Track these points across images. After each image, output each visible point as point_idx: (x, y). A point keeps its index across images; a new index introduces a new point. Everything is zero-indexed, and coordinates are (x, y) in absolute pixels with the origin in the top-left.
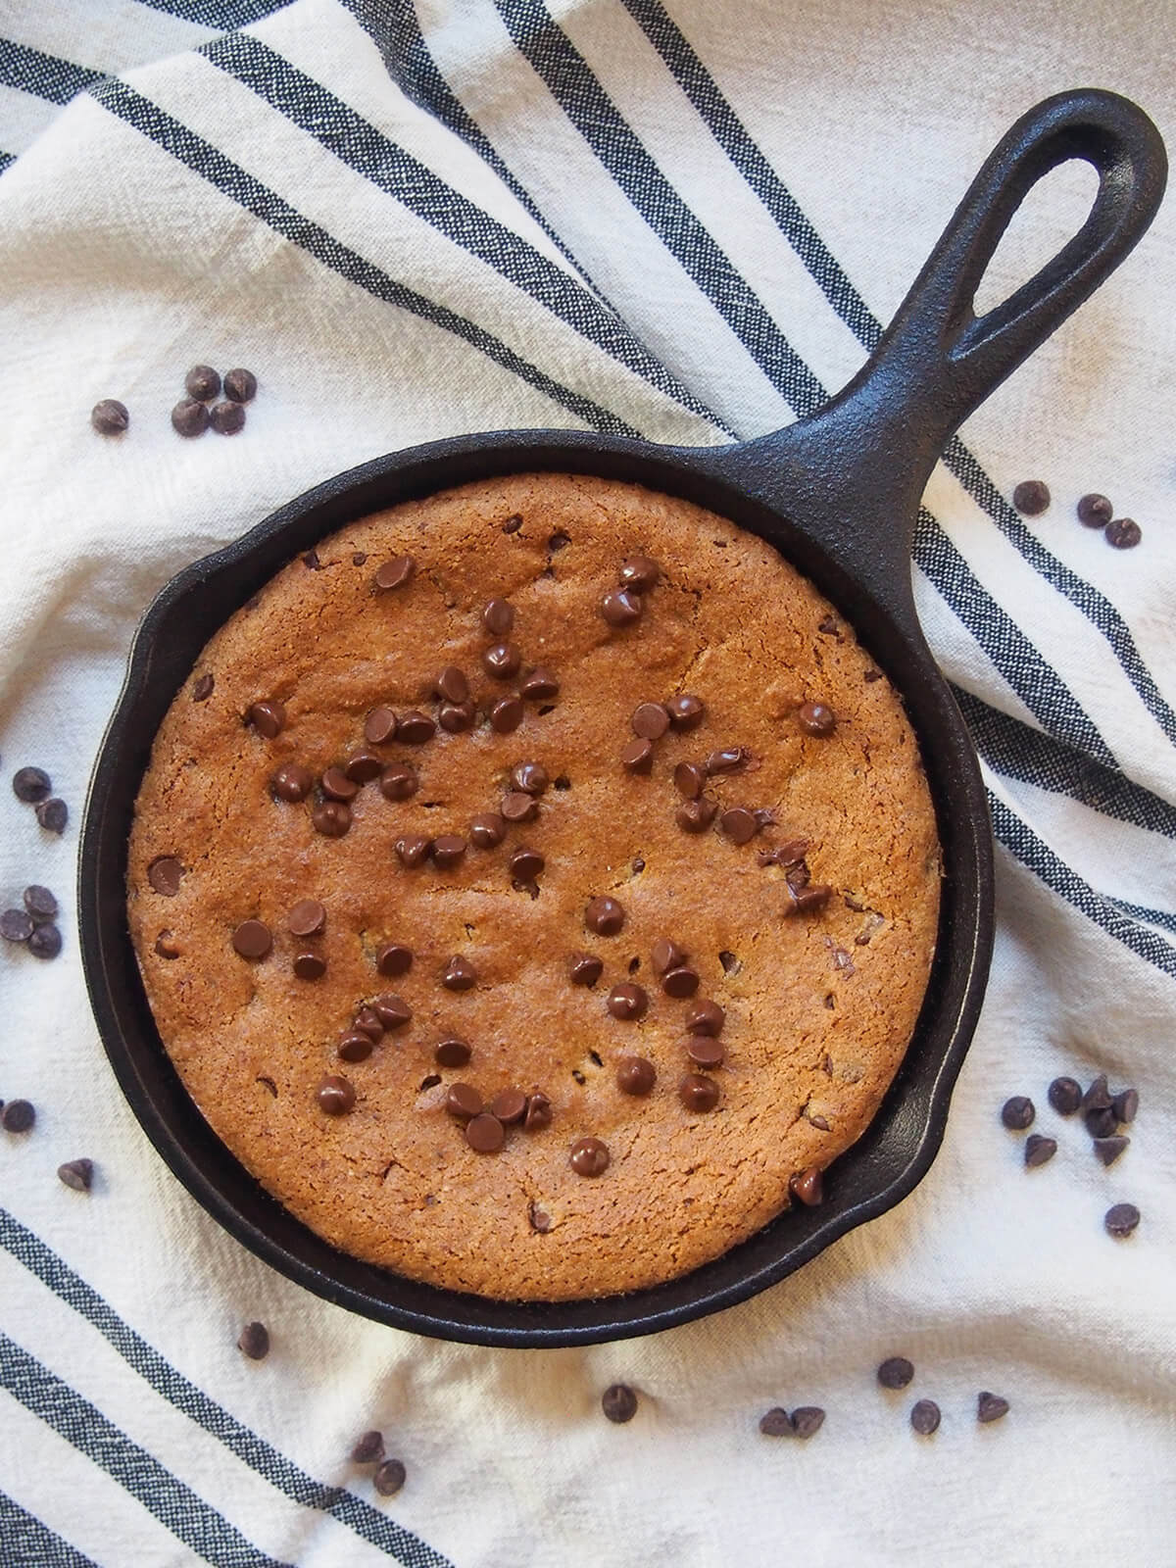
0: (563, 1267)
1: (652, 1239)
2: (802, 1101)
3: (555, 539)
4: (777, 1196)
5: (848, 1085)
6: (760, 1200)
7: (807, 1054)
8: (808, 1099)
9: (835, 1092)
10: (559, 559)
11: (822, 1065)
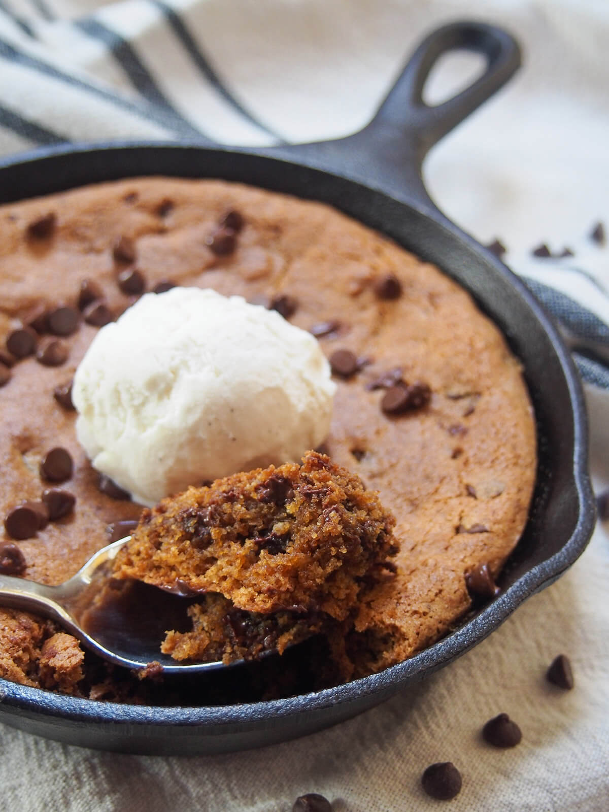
3: (164, 208)
4: (456, 586)
5: (494, 498)
6: (441, 591)
7: (448, 490)
8: (461, 518)
9: (483, 506)
10: (169, 222)
11: (465, 492)
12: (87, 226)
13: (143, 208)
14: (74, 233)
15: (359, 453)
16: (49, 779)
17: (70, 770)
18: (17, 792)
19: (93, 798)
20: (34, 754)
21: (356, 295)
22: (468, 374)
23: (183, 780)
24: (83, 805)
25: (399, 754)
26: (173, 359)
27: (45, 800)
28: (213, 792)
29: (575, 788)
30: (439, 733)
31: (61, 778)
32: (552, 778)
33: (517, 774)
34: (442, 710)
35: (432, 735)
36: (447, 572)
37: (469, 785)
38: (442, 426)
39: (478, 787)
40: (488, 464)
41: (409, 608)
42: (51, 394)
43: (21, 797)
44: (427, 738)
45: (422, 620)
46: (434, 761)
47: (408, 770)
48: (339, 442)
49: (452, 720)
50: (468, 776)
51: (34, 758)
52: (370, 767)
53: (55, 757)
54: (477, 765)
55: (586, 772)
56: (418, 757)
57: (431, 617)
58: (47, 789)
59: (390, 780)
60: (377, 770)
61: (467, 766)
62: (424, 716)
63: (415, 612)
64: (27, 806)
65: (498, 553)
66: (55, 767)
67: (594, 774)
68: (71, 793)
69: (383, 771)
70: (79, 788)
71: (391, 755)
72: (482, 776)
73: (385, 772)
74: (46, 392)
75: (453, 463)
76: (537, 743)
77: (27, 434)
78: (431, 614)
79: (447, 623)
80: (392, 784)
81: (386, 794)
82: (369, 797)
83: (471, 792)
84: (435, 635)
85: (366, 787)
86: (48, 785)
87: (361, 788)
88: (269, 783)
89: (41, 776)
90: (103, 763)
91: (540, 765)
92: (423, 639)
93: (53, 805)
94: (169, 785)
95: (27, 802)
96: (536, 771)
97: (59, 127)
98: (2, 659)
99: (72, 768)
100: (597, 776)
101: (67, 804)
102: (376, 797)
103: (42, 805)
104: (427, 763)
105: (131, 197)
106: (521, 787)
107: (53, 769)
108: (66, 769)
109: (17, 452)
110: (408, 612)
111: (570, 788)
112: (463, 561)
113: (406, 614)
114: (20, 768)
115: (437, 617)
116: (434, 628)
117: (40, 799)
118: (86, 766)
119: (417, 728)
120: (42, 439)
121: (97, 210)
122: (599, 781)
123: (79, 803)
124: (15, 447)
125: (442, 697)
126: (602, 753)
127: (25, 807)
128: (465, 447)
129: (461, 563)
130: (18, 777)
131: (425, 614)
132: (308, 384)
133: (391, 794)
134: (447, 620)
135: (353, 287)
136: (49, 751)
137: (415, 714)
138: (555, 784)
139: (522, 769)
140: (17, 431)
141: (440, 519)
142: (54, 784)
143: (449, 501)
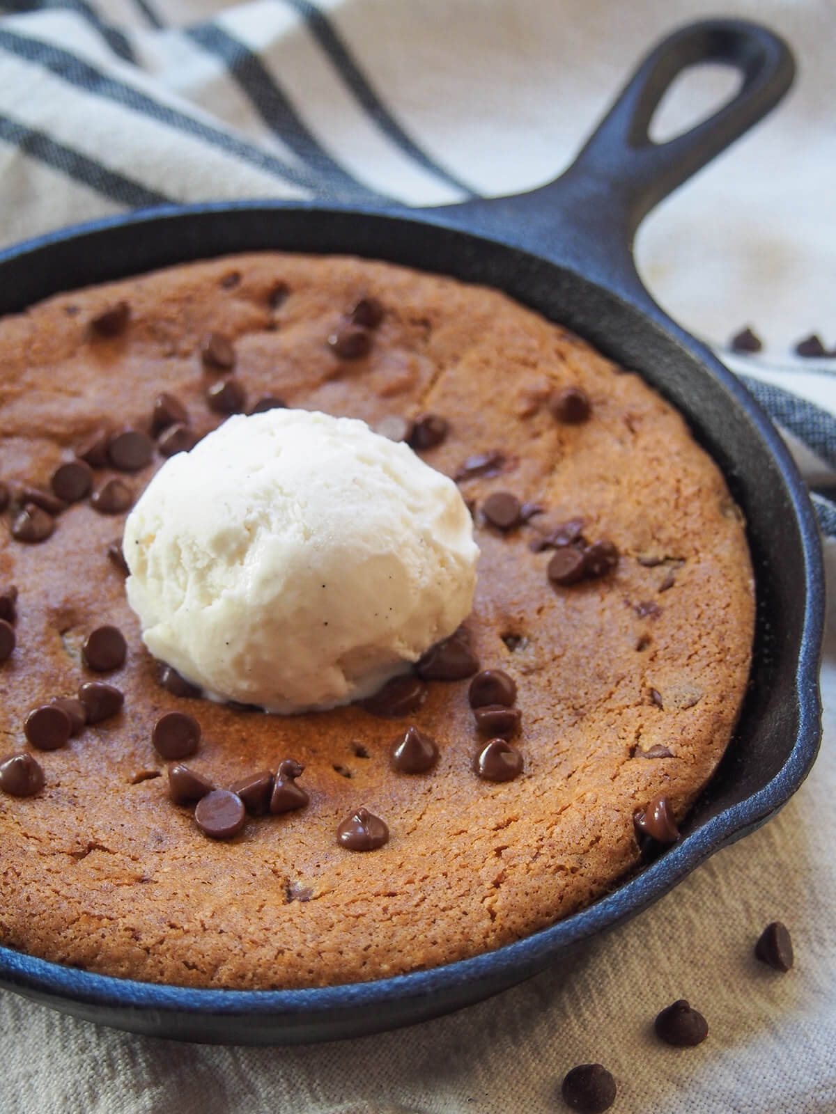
0: (334, 932)
1: (457, 894)
2: (631, 740)
3: (276, 294)
4: (620, 832)
5: (685, 709)
6: (598, 839)
7: (626, 695)
8: (637, 737)
9: (670, 720)
10: (281, 314)
11: (647, 698)
12: (171, 321)
13: (247, 295)
14: (154, 330)
15: (512, 639)
16: (73, 1065)
17: (101, 1056)
18: (32, 1081)
19: (128, 1091)
20: (57, 1031)
21: (527, 416)
22: (670, 532)
23: (251, 1076)
24: (113, 1101)
25: (536, 1051)
26: (249, 511)
27: (65, 1093)
28: (288, 1092)
29: (773, 1105)
30: (594, 1024)
31: (89, 1065)
32: (742, 1091)
33: (694, 1083)
34: (600, 992)
35: (584, 1026)
36: (609, 812)
37: (627, 1096)
38: (628, 604)
39: (638, 1100)
40: (683, 660)
41: (551, 862)
42: (106, 552)
43: (37, 1088)
44: (577, 1030)
45: (569, 878)
46: (583, 1062)
47: (545, 1072)
48: (487, 624)
49: (614, 1008)
50: (626, 1084)
51: (58, 1037)
52: (495, 1065)
53: (84, 1037)
54: (641, 1069)
55: (790, 1084)
56: (562, 1056)
57: (582, 875)
58: (69, 1077)
59: (520, 1085)
60: (504, 1070)
61: (627, 1071)
62: (575, 1001)
63: (561, 868)
64: (43, 1099)
65: (683, 786)
66: (83, 1050)
67: (802, 1087)
68: (100, 1085)
69: (512, 1072)
70: (112, 1078)
71: (525, 1052)
72: (646, 1083)
73: (514, 1074)
74: (99, 549)
75: (638, 657)
76: (728, 1042)
77: (69, 606)
78: (582, 870)
79: (605, 882)
80: (521, 1091)
81: (512, 1104)
82: (490, 1106)
83: (628, 1106)
84: (585, 900)
85: (487, 1092)
86: (72, 1073)
87: (480, 1093)
88: (364, 1085)
89: (63, 1060)
90: (145, 1048)
91: (727, 1072)
92: (568, 905)
93: (76, 1099)
94: (232, 1082)
95: (44, 1094)
96: (721, 1081)
97: (151, 180)
98: (3, 914)
99: (104, 1052)
100: (806, 1091)
101: (94, 1098)
102: (498, 1107)
103: (61, 1098)
104: (572, 1065)
105: (232, 280)
106: (697, 1102)
107: (80, 1052)
108: (96, 1053)
109: (55, 631)
110: (550, 866)
111: (766, 1107)
112: (633, 797)
113: (547, 869)
114: (38, 1050)
115: (590, 875)
116: (585, 890)
117: (60, 1091)
118: (124, 1050)
119: (565, 1016)
120: (89, 614)
121: (186, 298)
122: (808, 1097)
123: (109, 1098)
124: (51, 624)
125: (604, 974)
126: (815, 1059)
127: (40, 1100)
128: (655, 635)
129: (631, 800)
130: (35, 1062)
131: (574, 870)
132: (437, 548)
133: (519, 1104)
134: (605, 879)
135: (523, 407)
136: (78, 1029)
137: (565, 997)
138: (745, 1099)
139: (702, 1077)
140: (55, 603)
141: (610, 736)
142: (79, 1072)
143: (625, 711)
